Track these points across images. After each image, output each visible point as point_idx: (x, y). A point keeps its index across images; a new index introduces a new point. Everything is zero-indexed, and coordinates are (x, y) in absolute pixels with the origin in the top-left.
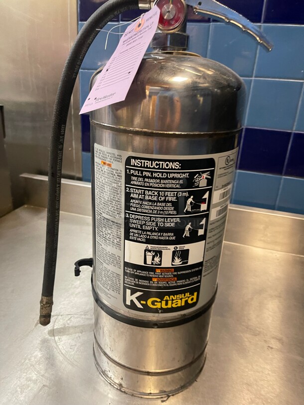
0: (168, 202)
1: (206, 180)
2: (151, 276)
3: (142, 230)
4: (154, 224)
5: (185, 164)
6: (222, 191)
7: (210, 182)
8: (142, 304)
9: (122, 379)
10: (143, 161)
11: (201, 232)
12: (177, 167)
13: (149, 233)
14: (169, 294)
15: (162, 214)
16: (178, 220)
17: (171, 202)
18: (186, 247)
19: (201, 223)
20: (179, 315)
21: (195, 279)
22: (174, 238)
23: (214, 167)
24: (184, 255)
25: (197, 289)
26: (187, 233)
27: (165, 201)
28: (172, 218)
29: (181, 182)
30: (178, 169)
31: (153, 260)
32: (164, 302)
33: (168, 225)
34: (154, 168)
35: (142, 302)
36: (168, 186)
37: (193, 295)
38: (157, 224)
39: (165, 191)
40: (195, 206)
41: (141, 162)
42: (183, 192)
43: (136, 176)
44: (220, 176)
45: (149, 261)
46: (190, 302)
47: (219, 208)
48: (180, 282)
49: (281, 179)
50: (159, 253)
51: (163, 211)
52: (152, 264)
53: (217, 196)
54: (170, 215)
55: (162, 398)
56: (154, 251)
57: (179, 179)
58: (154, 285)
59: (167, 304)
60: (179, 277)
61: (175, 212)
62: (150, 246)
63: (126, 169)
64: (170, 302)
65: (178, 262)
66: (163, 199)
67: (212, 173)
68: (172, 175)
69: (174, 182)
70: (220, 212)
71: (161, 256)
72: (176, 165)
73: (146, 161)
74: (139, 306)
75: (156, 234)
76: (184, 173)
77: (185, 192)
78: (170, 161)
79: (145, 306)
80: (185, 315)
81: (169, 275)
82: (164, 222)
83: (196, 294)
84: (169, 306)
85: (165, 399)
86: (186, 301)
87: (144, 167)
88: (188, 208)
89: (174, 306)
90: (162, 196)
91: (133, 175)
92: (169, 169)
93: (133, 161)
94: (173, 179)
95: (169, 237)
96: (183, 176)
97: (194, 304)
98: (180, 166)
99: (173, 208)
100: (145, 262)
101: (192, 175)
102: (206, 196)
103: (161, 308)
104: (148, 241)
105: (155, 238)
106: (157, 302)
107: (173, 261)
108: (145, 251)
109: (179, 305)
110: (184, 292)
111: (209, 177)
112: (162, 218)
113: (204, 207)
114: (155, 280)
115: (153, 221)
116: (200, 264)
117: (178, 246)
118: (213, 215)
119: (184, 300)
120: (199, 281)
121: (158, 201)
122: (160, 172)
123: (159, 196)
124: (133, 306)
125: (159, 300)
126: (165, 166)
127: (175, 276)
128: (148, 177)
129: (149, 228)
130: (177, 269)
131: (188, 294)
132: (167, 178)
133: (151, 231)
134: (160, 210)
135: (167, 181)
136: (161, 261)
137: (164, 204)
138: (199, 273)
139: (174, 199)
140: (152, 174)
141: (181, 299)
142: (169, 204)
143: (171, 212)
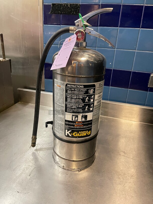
0: (80, 99)
1: (92, 91)
2: (74, 124)
3: (71, 108)
4: (75, 106)
5: (85, 86)
6: (98, 95)
7: (94, 92)
8: (71, 135)
9: (64, 164)
10: (71, 85)
11: (91, 109)
13: (73, 109)
14: (81, 131)
15: (78, 103)
16: (83, 105)
17: (81, 99)
18: (86, 114)
19: (91, 106)
20: (84, 139)
21: (90, 126)
22: (82, 111)
23: (95, 87)
24: (86, 117)
25: (91, 130)
26: (86, 109)
27: (79, 98)
28: (81, 104)
29: (84, 92)
30: (83, 88)
31: (75, 119)
32: (79, 134)
34: (75, 87)
35: (71, 134)
36: (80, 93)
37: (89, 132)
38: (76, 106)
39: (79, 95)
40: (89, 100)
41: (71, 86)
42: (85, 95)
43: (69, 90)
44: (97, 90)
45: (74, 119)
46: (88, 134)
47: (98, 101)
48: (84, 127)
49: (128, 90)
50: (77, 116)
51: (78, 102)
52: (75, 120)
53: (96, 97)
54: (81, 103)
55: (79, 170)
56: (75, 116)
58: (75, 128)
59: (80, 135)
60: (84, 125)
61: (82, 102)
62: (74, 114)
63: (66, 88)
64: (81, 134)
65: (83, 119)
66: (78, 98)
67: (94, 89)
68: (81, 90)
69: (82, 92)
70: (98, 102)
71: (78, 117)
72: (82, 87)
74: (70, 135)
75: (76, 110)
76: (85, 89)
77: (86, 95)
78: (80, 85)
79: (72, 135)
80: (86, 139)
81: (81, 124)
82: (79, 106)
83: (90, 131)
84: (81, 135)
85: (80, 171)
86: (87, 134)
87: (72, 87)
88: (87, 101)
89: (82, 135)
91: (68, 90)
92: (80, 88)
93: (68, 85)
94: (81, 91)
95: (80, 111)
96: (85, 90)
97: (90, 135)
99: (81, 101)
100: (72, 120)
101: (88, 90)
102: (93, 97)
103: (78, 136)
104: (73, 112)
105: (76, 111)
106: (76, 134)
107: (82, 119)
108: (72, 116)
109: (84, 135)
110: (86, 130)
111: (94, 90)
112: (78, 104)
113: (92, 100)
114: (76, 126)
115: (75, 105)
116: (91, 120)
117: (83, 114)
118: (96, 103)
119: (86, 133)
120: (91, 127)
121: (76, 99)
122: (77, 89)
123: (77, 97)
124: (68, 136)
125: (77, 133)
126: (79, 87)
127: (82, 124)
128: (73, 91)
129: (74, 108)
130: (83, 122)
131: (87, 131)
132: (79, 91)
133: (74, 109)
135: (79, 92)
136: (78, 119)
137: (78, 100)
138: (91, 124)
139: (82, 98)
140: (74, 90)
141: (85, 133)
142: (80, 100)
143: (81, 102)
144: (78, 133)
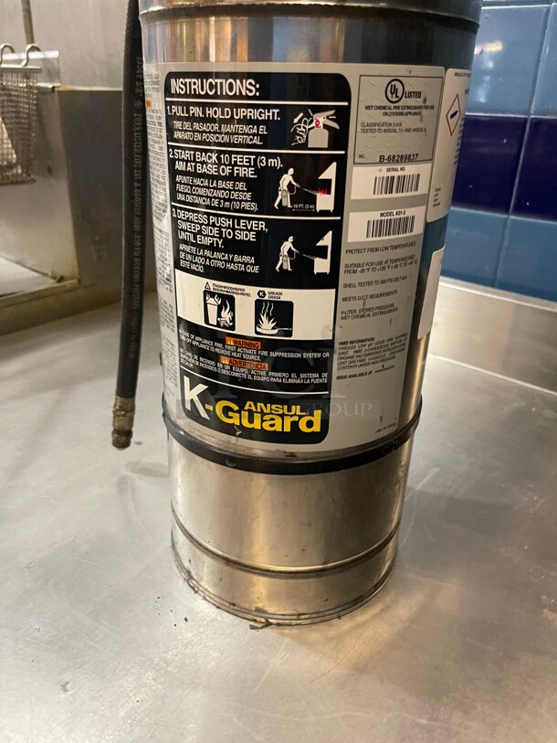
0: (238, 179)
1: (326, 132)
2: (217, 350)
3: (196, 245)
4: (215, 231)
6: (383, 171)
7: (339, 138)
8: (207, 411)
10: (188, 80)
11: (322, 266)
12: (251, 91)
13: (208, 253)
15: (228, 210)
16: (262, 225)
17: (245, 179)
18: (287, 295)
19: (320, 243)
20: (278, 451)
22: (256, 269)
23: (348, 100)
24: (283, 314)
25: (324, 403)
26: (284, 262)
27: (231, 177)
28: (249, 219)
29: (263, 130)
30: (254, 98)
31: (219, 316)
32: (245, 414)
33: (241, 236)
34: (207, 96)
35: (207, 406)
36: (235, 139)
37: (312, 415)
38: (221, 233)
39: (230, 153)
40: (303, 196)
41: (185, 84)
42: (268, 156)
43: (180, 118)
44: (370, 128)
45: (213, 320)
46: (303, 427)
47: (375, 216)
48: (278, 377)
50: (227, 301)
51: (229, 200)
52: (218, 325)
53: (362, 181)
54: (243, 211)
55: (255, 621)
56: (220, 295)
57: (257, 123)
58: (224, 372)
59: (251, 420)
60: (277, 365)
61: (254, 207)
62: (213, 284)
63: (166, 104)
64: (257, 417)
65: (268, 328)
66: (227, 171)
67: (343, 116)
68: (242, 113)
69: (246, 129)
70: (378, 228)
71: (232, 309)
72: (249, 87)
73: (193, 80)
74: (204, 414)
75: (219, 255)
76: (268, 107)
77: (274, 156)
78: (235, 76)
79: (212, 414)
80: (292, 455)
81: (251, 355)
82: (234, 229)
83: (318, 413)
84: (257, 425)
86: (295, 425)
87: (191, 96)
88: (284, 198)
89: (266, 426)
90: (224, 164)
91: (176, 117)
92: (234, 97)
93: (173, 83)
94: (245, 121)
95: (246, 264)
96: (266, 115)
97: (318, 438)
98: (257, 90)
99: (249, 195)
100: (207, 321)
101: (288, 114)
102: (330, 173)
103: (241, 426)
104: (210, 272)
105: (220, 264)
106: (232, 410)
107: (257, 322)
108: (205, 292)
109: (278, 428)
110: (288, 402)
112: (229, 217)
113: (325, 202)
114: (225, 361)
115: (214, 225)
117: (267, 290)
118: (356, 228)
121: (218, 178)
122: (218, 105)
123: (220, 164)
125: (236, 408)
126: (226, 88)
127: (263, 359)
128: (198, 120)
129: (207, 241)
130: (269, 345)
131: (296, 409)
132: (231, 121)
133: (212, 248)
134: (225, 200)
135: (231, 128)
136: (233, 320)
137: (230, 185)
139: (250, 173)
140: (204, 113)
141: (282, 416)
142: (241, 185)
143: (246, 206)
144: (242, 408)
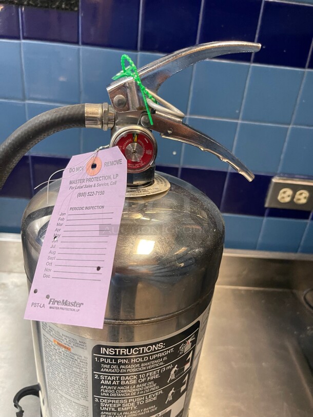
0: (150, 381)
4: (132, 404)
5: (168, 342)
10: (118, 350)
11: (183, 388)
12: (160, 347)
15: (142, 394)
16: (161, 392)
17: (153, 380)
18: (168, 409)
19: (184, 381)
22: (156, 409)
23: (199, 327)
26: (169, 399)
27: (146, 381)
28: (154, 393)
29: (165, 358)
30: (163, 348)
33: (147, 401)
34: (132, 354)
36: (149, 367)
38: (136, 404)
39: (146, 373)
41: (115, 351)
42: (166, 366)
43: (108, 364)
51: (143, 390)
54: (152, 391)
57: (163, 357)
61: (157, 387)
63: (93, 357)
66: (143, 380)
68: (154, 357)
69: (156, 361)
73: (122, 350)
75: (135, 412)
76: (169, 349)
77: (169, 365)
78: (152, 345)
82: (144, 400)
87: (119, 355)
88: (172, 377)
90: (142, 378)
91: (103, 363)
92: (151, 352)
93: (103, 350)
94: (157, 359)
95: (150, 410)
96: (168, 352)
98: (164, 346)
99: (154, 385)
101: (177, 348)
102: (190, 356)
105: (134, 415)
111: (194, 339)
112: (142, 396)
113: (187, 366)
115: (131, 402)
117: (160, 413)
121: (137, 384)
122: (140, 357)
123: (139, 378)
126: (146, 350)
128: (125, 364)
129: (126, 409)
132: (149, 361)
133: (129, 411)
134: (140, 391)
135: (148, 363)
137: (144, 385)
139: (157, 376)
140: (130, 361)
142: (150, 383)
143: (153, 389)
